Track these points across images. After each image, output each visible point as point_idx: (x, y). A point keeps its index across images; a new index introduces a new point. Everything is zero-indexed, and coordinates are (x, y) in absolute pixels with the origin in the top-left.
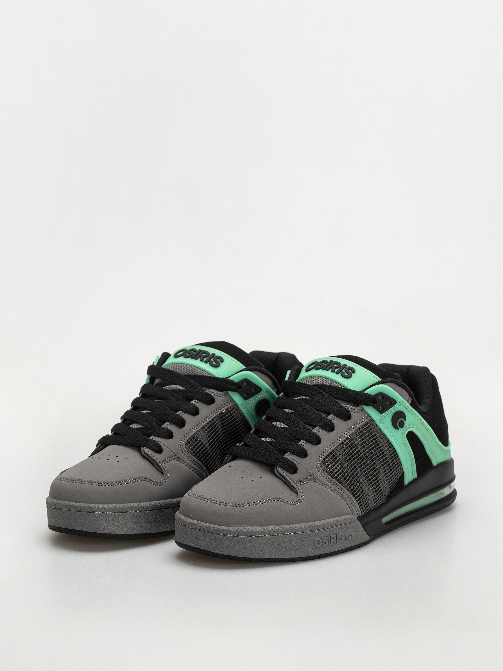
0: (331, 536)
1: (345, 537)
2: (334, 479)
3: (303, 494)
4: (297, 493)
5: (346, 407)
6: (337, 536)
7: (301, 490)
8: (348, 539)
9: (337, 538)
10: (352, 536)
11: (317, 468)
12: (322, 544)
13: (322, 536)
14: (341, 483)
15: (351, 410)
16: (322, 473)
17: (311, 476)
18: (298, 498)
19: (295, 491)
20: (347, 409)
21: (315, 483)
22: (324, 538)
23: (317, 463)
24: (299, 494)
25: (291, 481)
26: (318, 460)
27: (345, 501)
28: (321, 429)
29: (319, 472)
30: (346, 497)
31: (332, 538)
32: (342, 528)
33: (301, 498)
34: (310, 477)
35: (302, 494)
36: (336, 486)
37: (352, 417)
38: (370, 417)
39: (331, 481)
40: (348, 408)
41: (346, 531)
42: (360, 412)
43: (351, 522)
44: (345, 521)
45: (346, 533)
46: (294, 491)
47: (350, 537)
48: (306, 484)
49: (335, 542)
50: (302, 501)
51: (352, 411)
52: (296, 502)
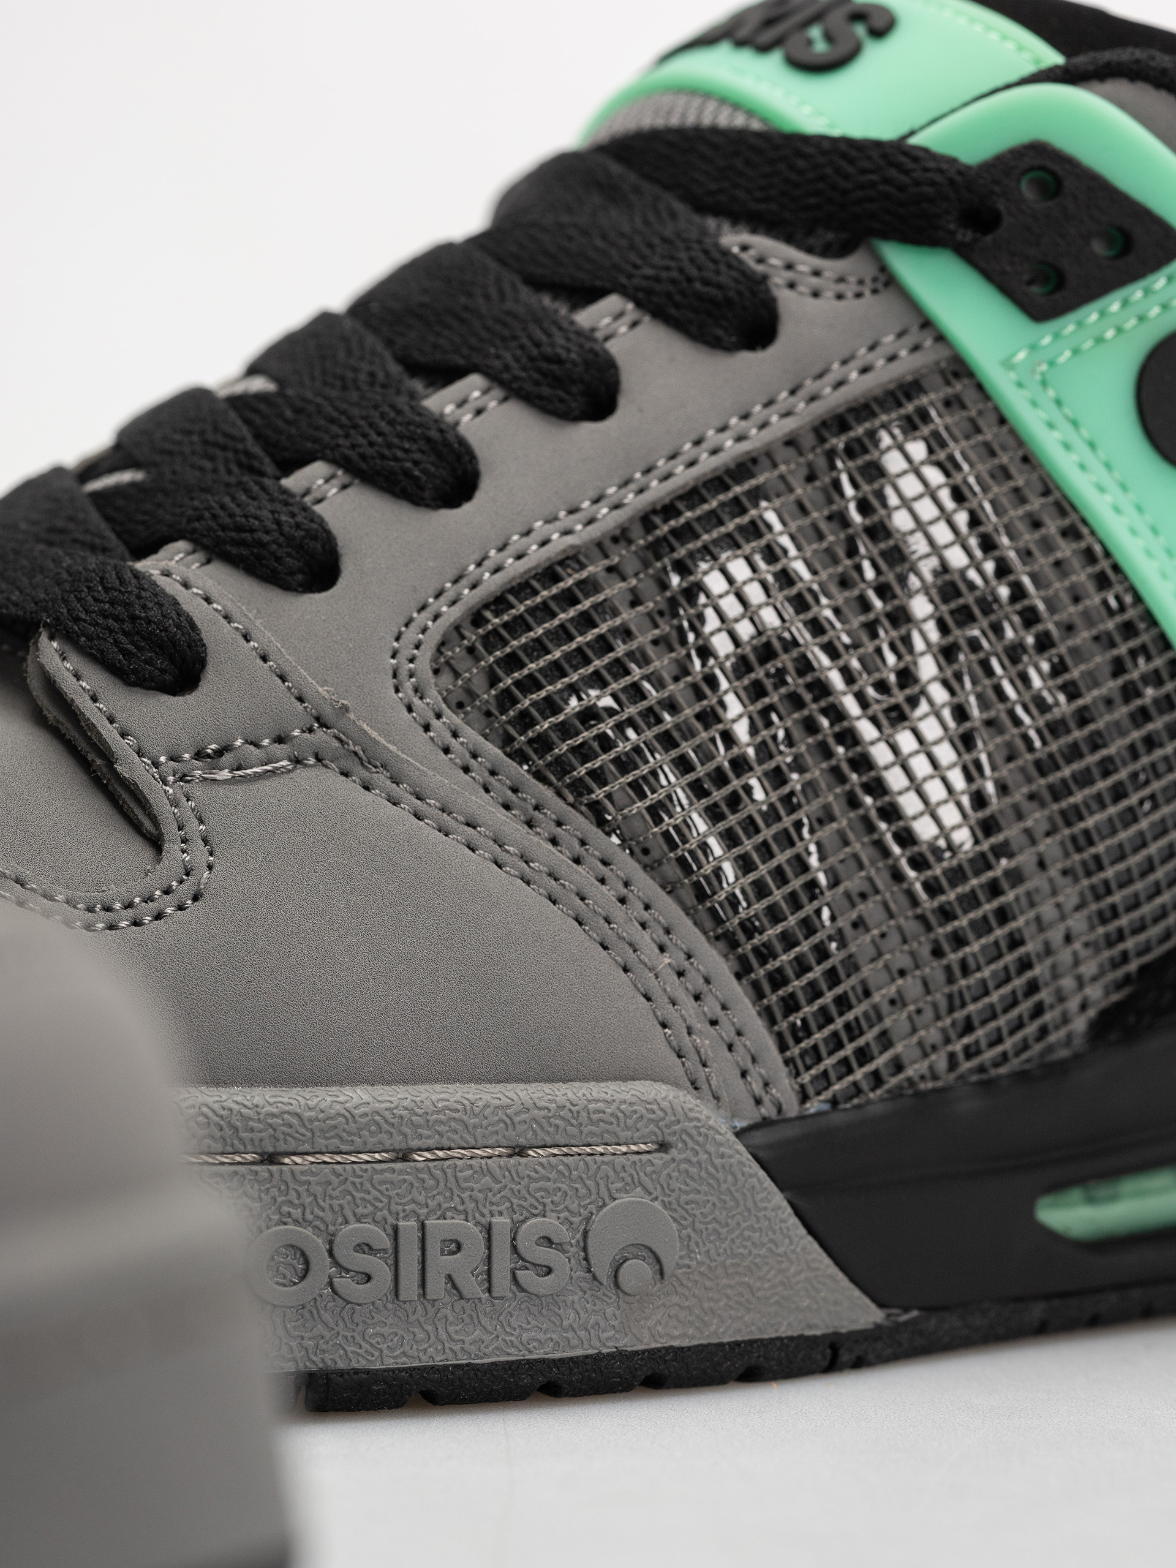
0: (423, 1227)
1: (586, 1259)
2: (539, 776)
3: (211, 854)
4: (156, 843)
5: (744, 248)
6: (489, 1240)
7: (201, 821)
8: (617, 1285)
9: (489, 1257)
10: (658, 1260)
11: (403, 674)
12: (331, 1284)
13: (328, 1216)
14: (597, 812)
15: (789, 275)
16: (435, 723)
17: (323, 725)
18: (154, 885)
19: (147, 824)
20: (752, 264)
21: (350, 789)
22: (351, 1232)
23: (412, 635)
24: (172, 848)
25: (122, 747)
26: (421, 619)
27: (626, 970)
28: (498, 393)
29: (410, 709)
30: (645, 940)
31: (433, 1248)
32: (553, 1175)
33: (181, 882)
34: (311, 730)
35: (198, 854)
36: (554, 841)
37: (787, 331)
38: (941, 338)
39: (515, 790)
40: (761, 260)
41: (600, 1208)
42: (859, 295)
43: (663, 1147)
44: (595, 1123)
45: (594, 1227)
46: (136, 826)
47: (636, 1272)
48: (266, 786)
49: (472, 1286)
50: (181, 908)
51: (792, 286)
52: (129, 905)
